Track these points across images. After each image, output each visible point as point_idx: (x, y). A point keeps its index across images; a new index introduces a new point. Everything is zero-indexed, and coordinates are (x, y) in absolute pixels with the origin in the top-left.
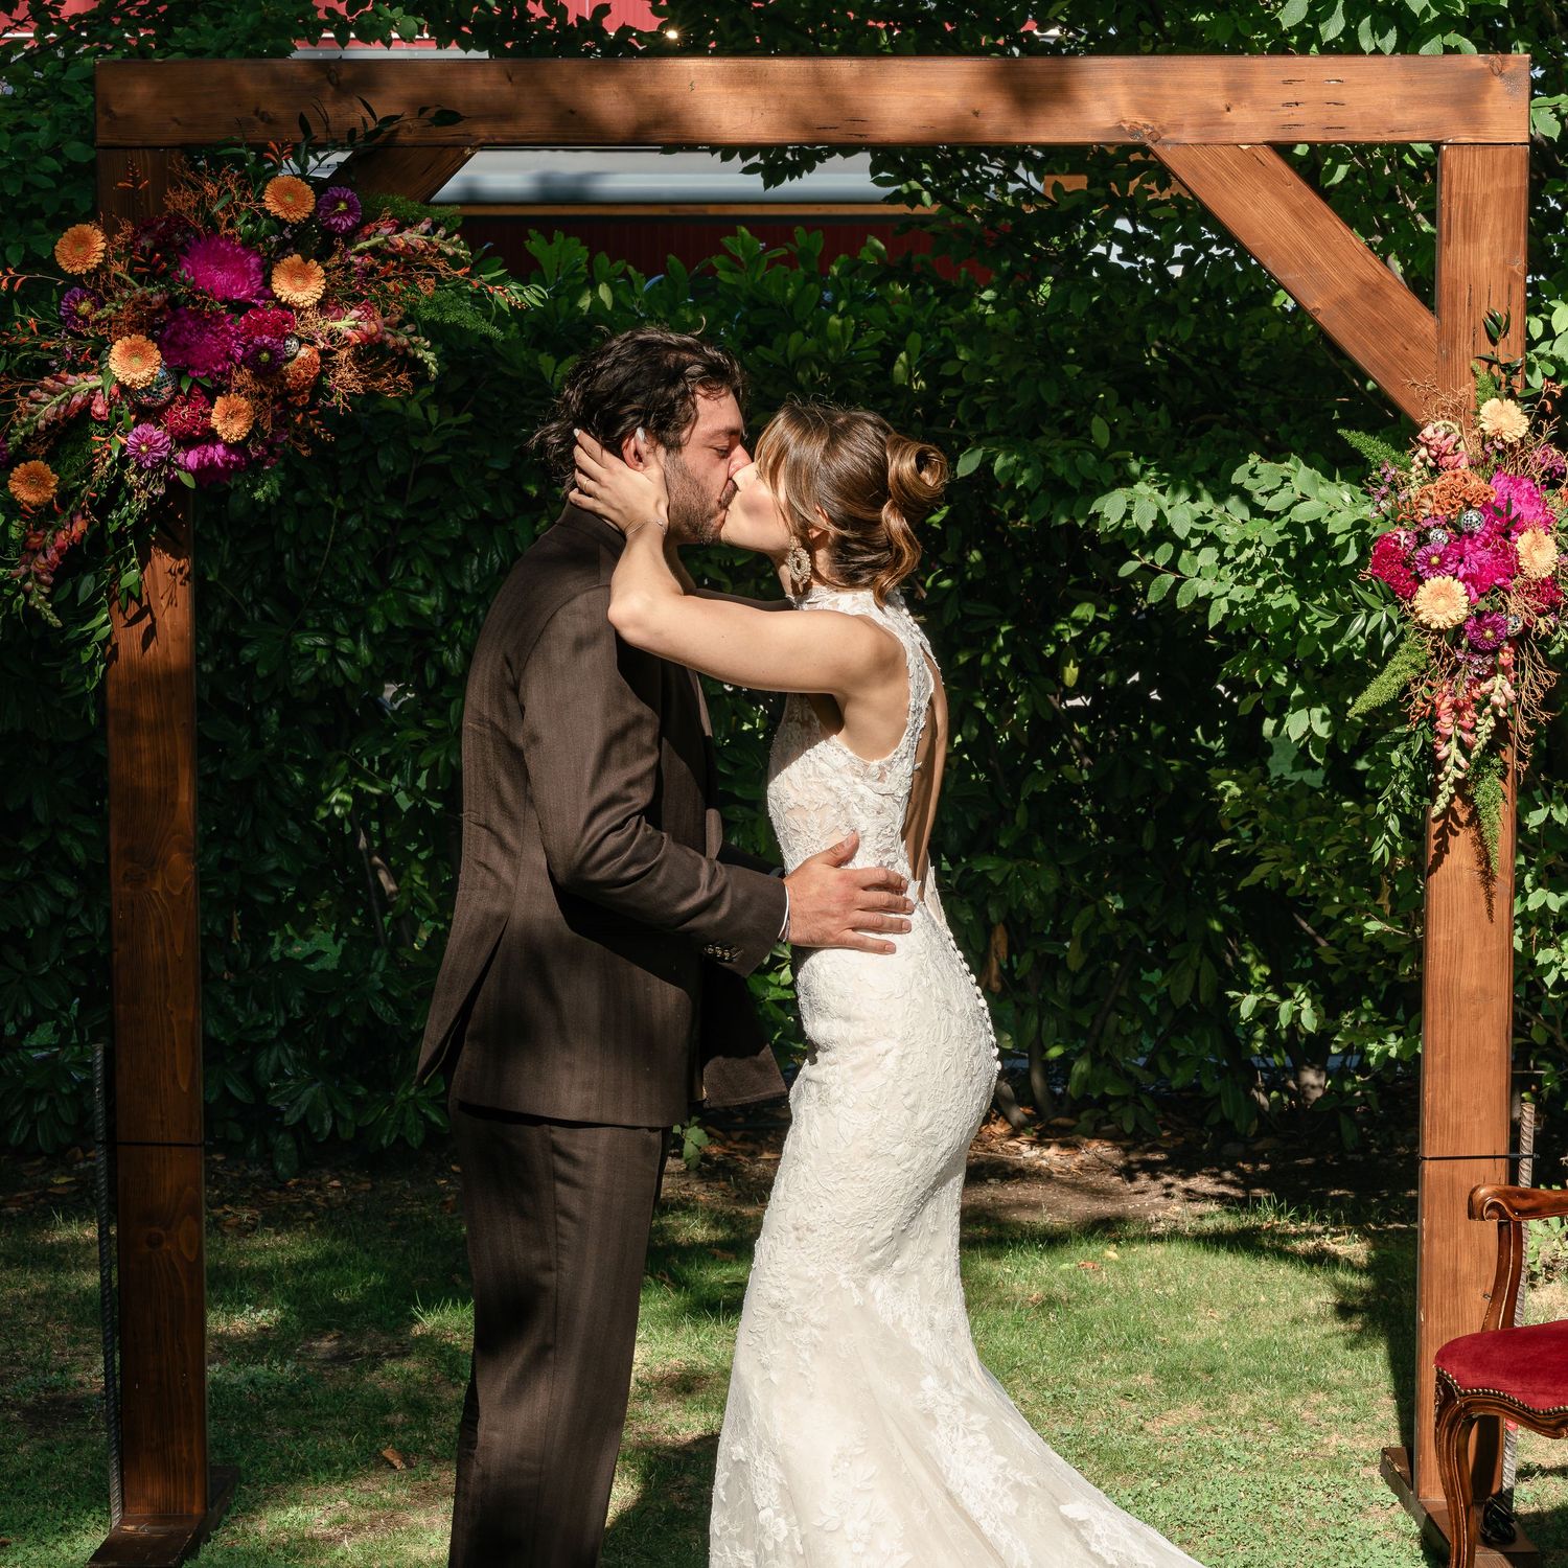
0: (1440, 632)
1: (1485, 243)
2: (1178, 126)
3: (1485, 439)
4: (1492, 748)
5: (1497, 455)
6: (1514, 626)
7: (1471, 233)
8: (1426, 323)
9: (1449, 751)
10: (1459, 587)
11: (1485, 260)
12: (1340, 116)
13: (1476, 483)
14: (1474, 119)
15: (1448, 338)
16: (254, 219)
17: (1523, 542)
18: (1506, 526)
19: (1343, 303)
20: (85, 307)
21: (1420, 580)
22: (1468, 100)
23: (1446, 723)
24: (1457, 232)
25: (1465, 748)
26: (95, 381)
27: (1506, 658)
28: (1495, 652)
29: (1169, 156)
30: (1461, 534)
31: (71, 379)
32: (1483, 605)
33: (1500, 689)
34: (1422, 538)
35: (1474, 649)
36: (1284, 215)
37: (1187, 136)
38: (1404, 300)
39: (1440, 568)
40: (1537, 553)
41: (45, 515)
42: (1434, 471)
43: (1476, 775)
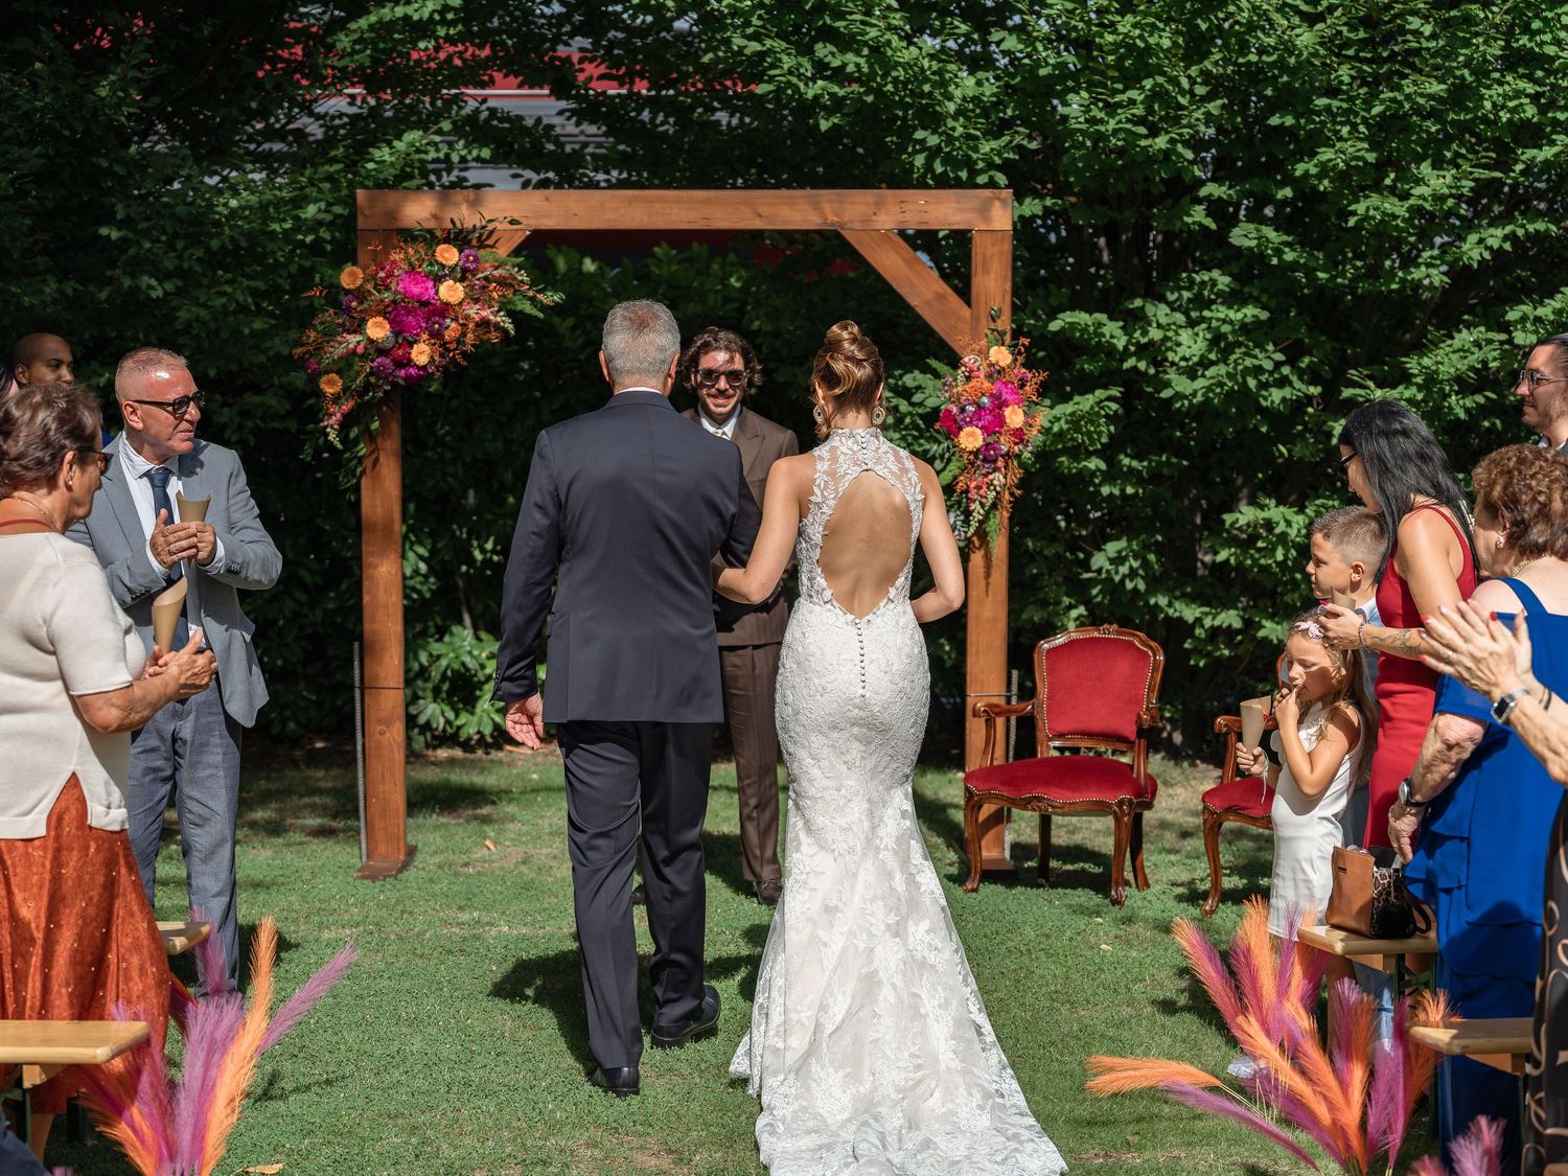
0: (971, 453)
1: (992, 276)
2: (852, 221)
3: (991, 365)
4: (994, 506)
5: (996, 373)
6: (1004, 449)
7: (986, 271)
8: (966, 312)
10: (979, 432)
11: (993, 283)
12: (926, 217)
13: (987, 385)
14: (986, 218)
15: (975, 319)
16: (431, 264)
17: (1007, 412)
18: (1000, 404)
19: (928, 302)
20: (354, 304)
21: (960, 429)
22: (984, 211)
23: (973, 495)
24: (980, 271)
25: (982, 505)
26: (359, 338)
27: (1000, 463)
28: (995, 461)
29: (848, 235)
30: (980, 407)
31: (349, 337)
32: (990, 440)
33: (998, 478)
34: (963, 410)
35: (985, 460)
36: (900, 262)
37: (857, 226)
38: (954, 300)
39: (970, 423)
40: (1014, 417)
41: (336, 399)
42: (968, 379)
43: (986, 517)
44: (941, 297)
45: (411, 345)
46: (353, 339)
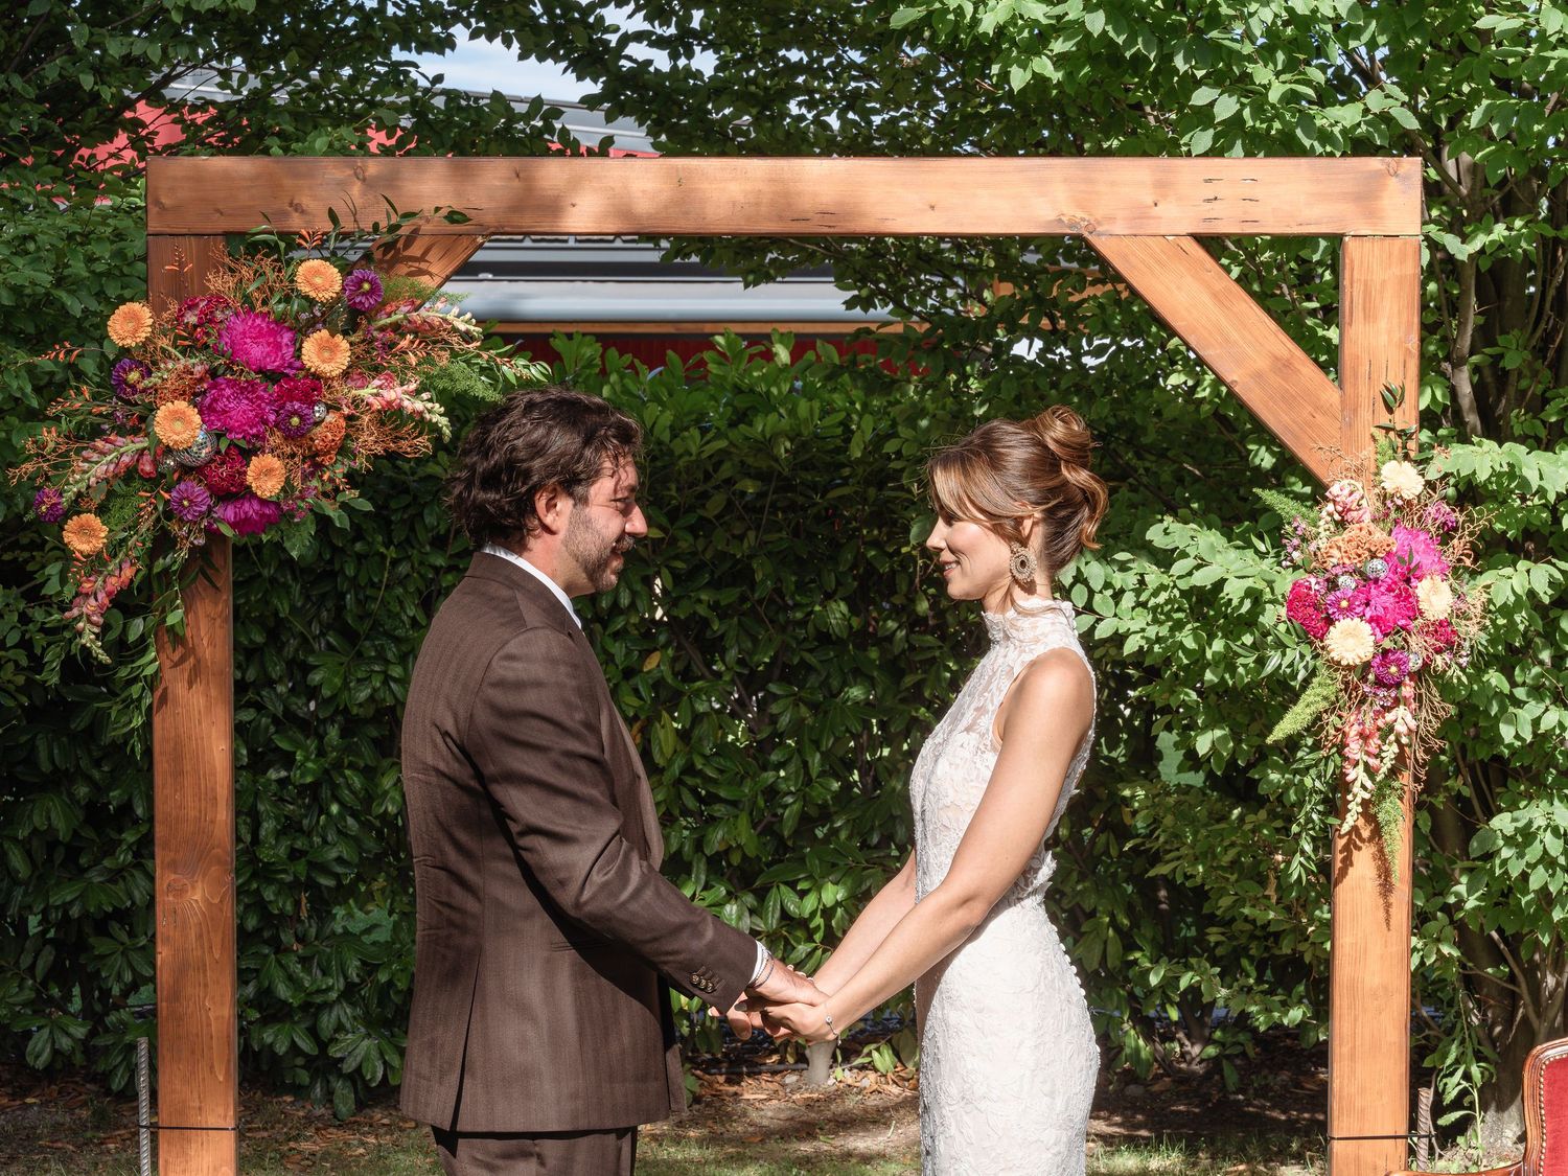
0: (1349, 668)
1: (1383, 324)
2: (1111, 219)
3: (1384, 497)
4: (1393, 772)
5: (1394, 511)
6: (1415, 663)
7: (1370, 315)
8: (1329, 393)
9: (1356, 774)
10: (1366, 628)
11: (1383, 339)
12: (1254, 211)
13: (1379, 535)
14: (1372, 215)
15: (1350, 408)
16: (287, 299)
17: (1422, 588)
18: (1409, 575)
19: (1258, 376)
20: (134, 376)
21: (1330, 622)
22: (1367, 197)
23: (1354, 749)
24: (1358, 314)
25: (1370, 771)
26: (142, 443)
27: (1407, 690)
28: (1398, 685)
29: (1104, 246)
30: (1367, 581)
31: (120, 440)
32: (1387, 644)
33: (1403, 719)
34: (1332, 585)
35: (1379, 683)
36: (1206, 298)
37: (1119, 228)
38: (1306, 368)
39: (1349, 611)
40: (1435, 597)
41: (96, 562)
42: (1341, 525)
43: (1380, 795)
44: (1283, 366)
45: (247, 454)
46: (130, 446)
